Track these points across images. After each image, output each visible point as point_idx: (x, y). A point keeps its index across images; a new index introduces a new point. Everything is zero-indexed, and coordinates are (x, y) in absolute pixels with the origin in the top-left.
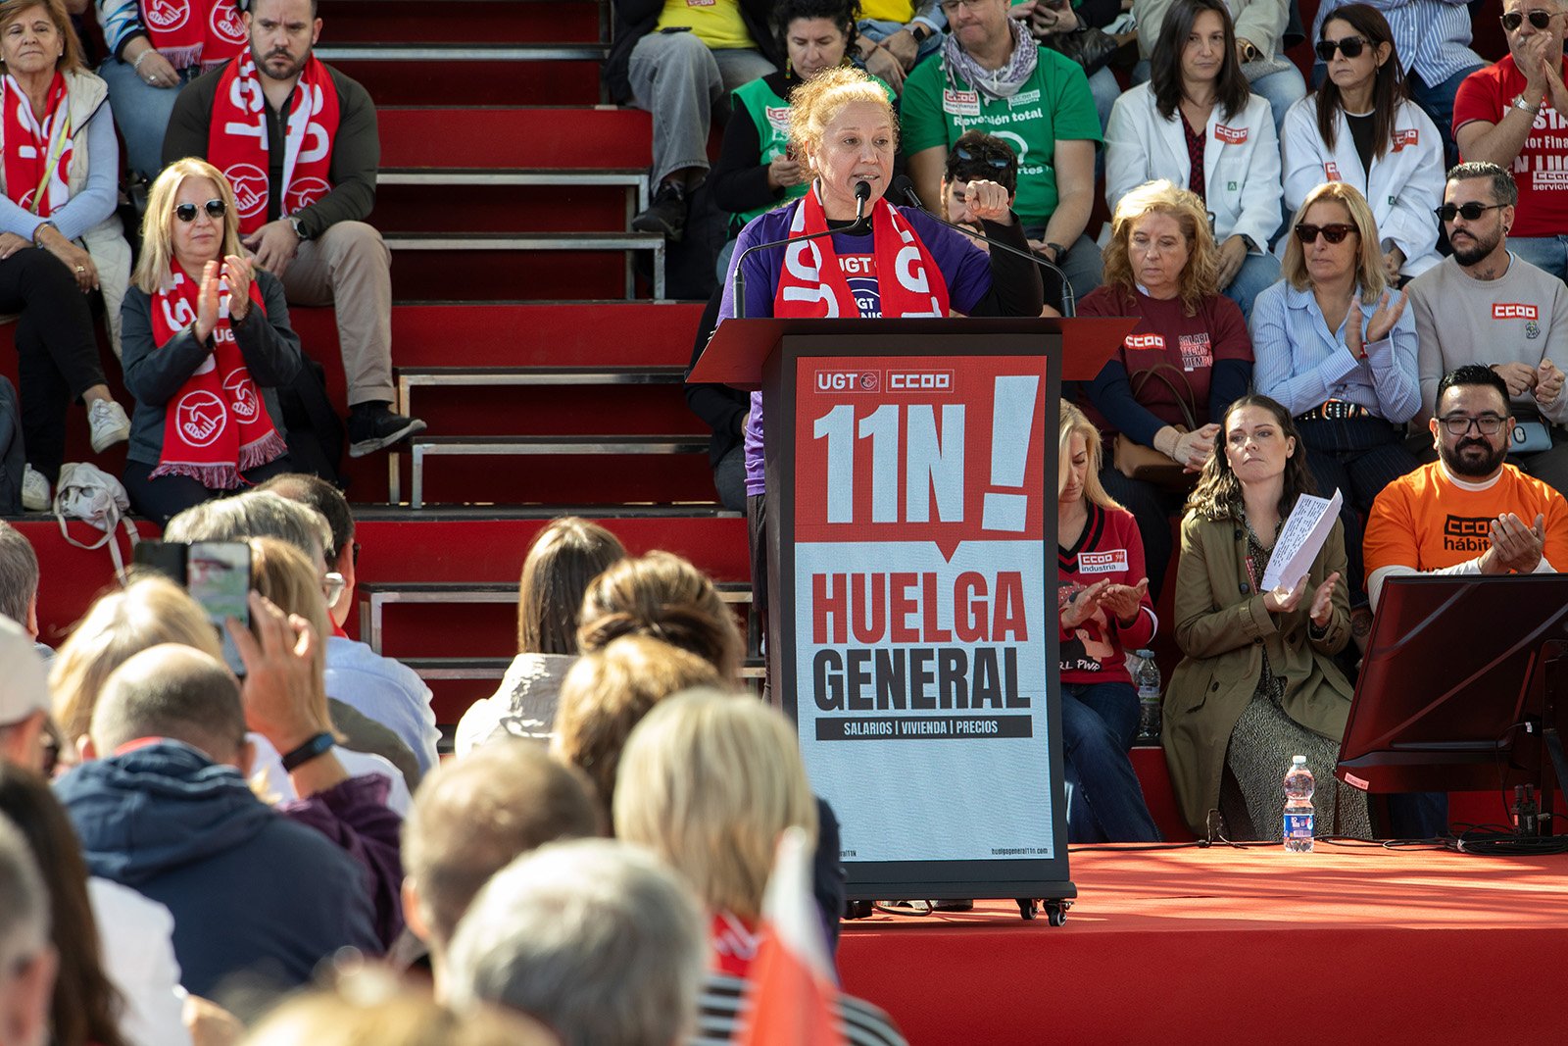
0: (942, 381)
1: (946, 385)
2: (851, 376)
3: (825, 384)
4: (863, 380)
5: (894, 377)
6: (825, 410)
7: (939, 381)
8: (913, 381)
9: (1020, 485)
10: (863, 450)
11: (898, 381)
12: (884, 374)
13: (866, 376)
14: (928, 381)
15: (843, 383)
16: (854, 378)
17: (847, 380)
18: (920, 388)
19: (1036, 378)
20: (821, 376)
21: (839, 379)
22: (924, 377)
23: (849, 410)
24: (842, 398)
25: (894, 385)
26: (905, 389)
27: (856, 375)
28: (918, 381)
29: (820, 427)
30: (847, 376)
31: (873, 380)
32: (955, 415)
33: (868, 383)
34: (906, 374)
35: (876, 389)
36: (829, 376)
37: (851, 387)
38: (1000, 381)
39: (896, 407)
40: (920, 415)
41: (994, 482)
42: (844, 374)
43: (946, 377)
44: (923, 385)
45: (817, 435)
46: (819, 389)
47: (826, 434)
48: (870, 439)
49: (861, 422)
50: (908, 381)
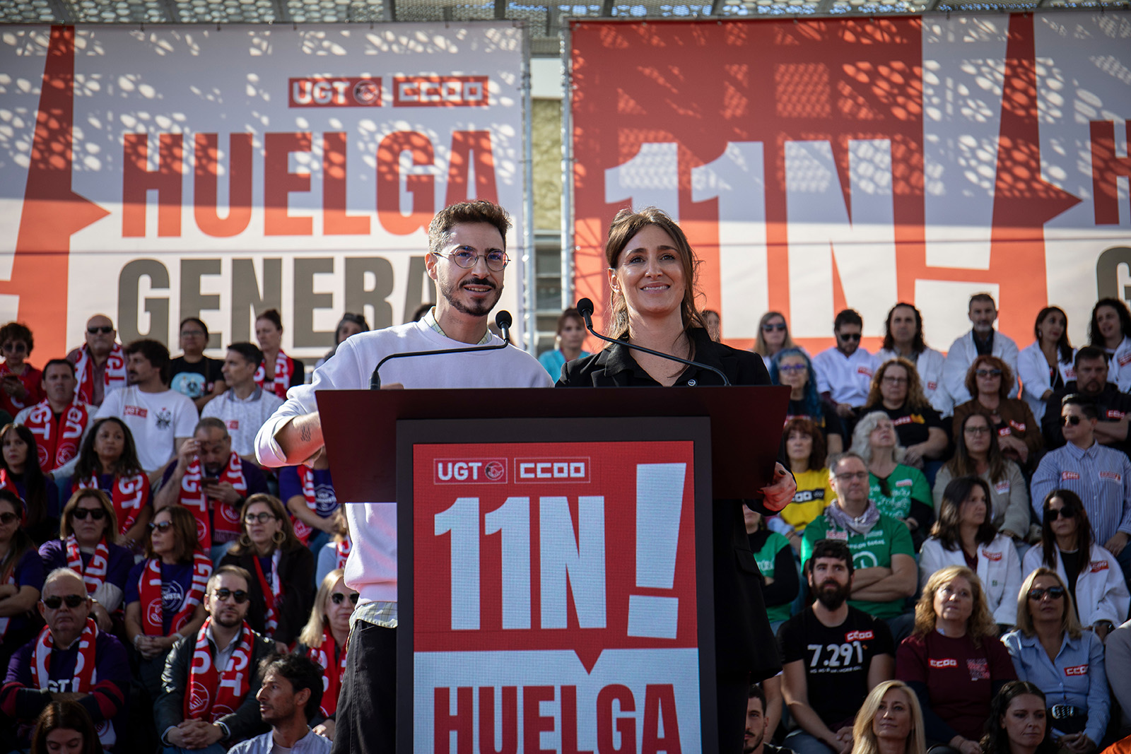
0: (577, 470)
1: (582, 474)
2: (475, 465)
3: (445, 473)
4: (488, 470)
5: (523, 466)
6: (446, 504)
7: (574, 470)
8: (544, 470)
9: (669, 585)
10: (491, 547)
11: (527, 471)
12: (511, 462)
13: (491, 465)
14: (561, 470)
15: (466, 473)
16: (478, 468)
17: (470, 469)
18: (553, 479)
19: (683, 466)
20: (440, 466)
21: (461, 468)
22: (556, 466)
23: (475, 501)
24: (466, 489)
25: (523, 475)
26: (536, 479)
27: (480, 464)
28: (550, 470)
29: (442, 522)
30: (470, 464)
31: (499, 469)
32: (593, 507)
33: (494, 473)
34: (536, 462)
35: (503, 479)
36: (450, 465)
37: (475, 477)
38: (642, 470)
39: (526, 501)
40: (554, 508)
41: (640, 583)
42: (467, 463)
43: (582, 465)
44: (557, 475)
45: (439, 530)
46: (439, 480)
47: (448, 529)
48: (498, 535)
49: (487, 516)
50: (539, 470)
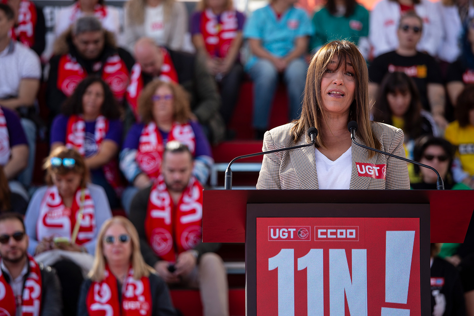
0: (351, 234)
1: (354, 236)
2: (292, 230)
3: (275, 235)
4: (300, 233)
5: (320, 231)
6: (275, 253)
7: (350, 233)
8: (332, 234)
9: (405, 302)
10: (301, 278)
11: (322, 234)
12: (313, 229)
13: (301, 230)
14: (341, 234)
15: (286, 234)
16: (294, 232)
17: (289, 233)
18: (337, 238)
19: (413, 233)
20: (272, 230)
21: (284, 232)
22: (339, 231)
23: (292, 251)
24: (286, 244)
25: (320, 236)
26: (327, 238)
27: (295, 230)
28: (335, 234)
29: (273, 263)
30: (289, 230)
31: (306, 233)
32: (360, 256)
33: (303, 234)
34: (327, 229)
35: (308, 238)
36: (277, 230)
37: (292, 237)
38: (389, 234)
39: (321, 251)
40: (338, 255)
41: (388, 300)
42: (287, 228)
43: (354, 231)
44: (339, 236)
45: (271, 268)
46: (271, 238)
47: (276, 267)
48: (305, 271)
49: (299, 259)
50: (329, 234)
